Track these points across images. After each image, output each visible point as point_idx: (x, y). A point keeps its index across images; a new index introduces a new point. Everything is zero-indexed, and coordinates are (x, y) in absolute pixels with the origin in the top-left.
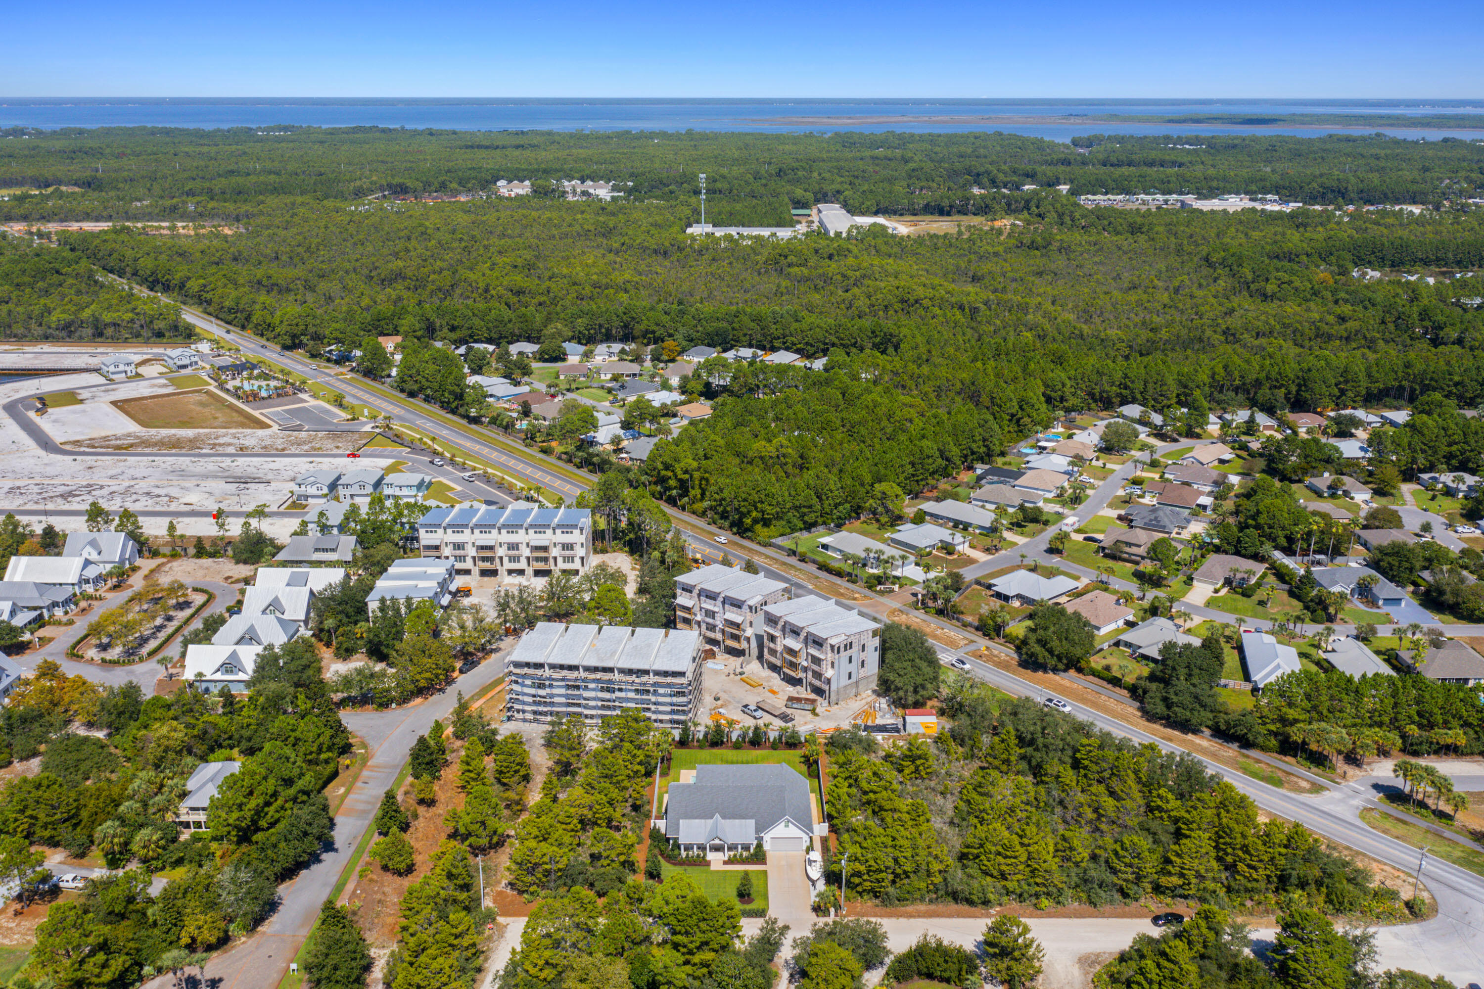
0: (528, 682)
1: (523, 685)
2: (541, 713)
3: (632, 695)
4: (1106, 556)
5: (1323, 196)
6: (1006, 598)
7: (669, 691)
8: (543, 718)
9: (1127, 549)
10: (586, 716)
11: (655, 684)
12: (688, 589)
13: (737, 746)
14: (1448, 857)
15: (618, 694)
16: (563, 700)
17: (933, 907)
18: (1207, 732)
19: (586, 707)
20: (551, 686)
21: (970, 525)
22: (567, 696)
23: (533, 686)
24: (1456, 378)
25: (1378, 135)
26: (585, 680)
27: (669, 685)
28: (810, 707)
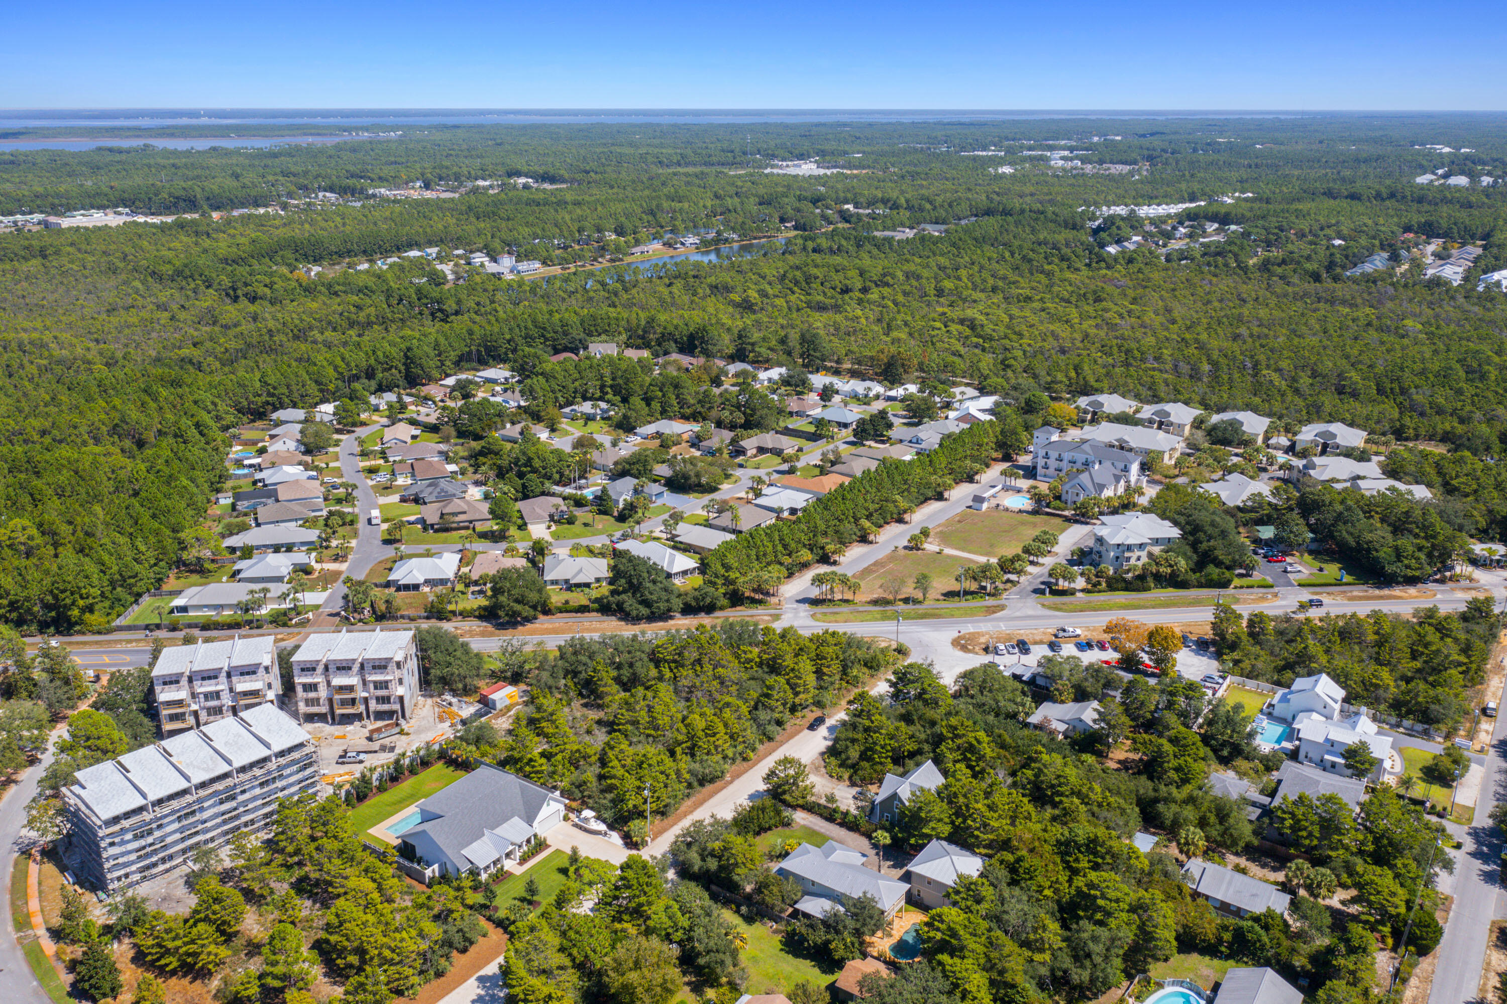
0: (129, 836)
1: (123, 843)
2: (148, 867)
3: (258, 791)
4: (436, 531)
5: (175, 205)
6: (416, 587)
7: (295, 768)
8: (154, 871)
9: (457, 519)
10: (206, 842)
11: (280, 768)
12: (172, 681)
13: (381, 789)
14: (876, 619)
15: (241, 798)
16: (178, 836)
17: (693, 799)
18: (678, 615)
19: (207, 830)
20: (160, 827)
21: (294, 544)
22: (181, 830)
23: (136, 837)
24: (508, 337)
25: (146, 146)
26: (200, 801)
27: (293, 762)
28: (397, 730)
